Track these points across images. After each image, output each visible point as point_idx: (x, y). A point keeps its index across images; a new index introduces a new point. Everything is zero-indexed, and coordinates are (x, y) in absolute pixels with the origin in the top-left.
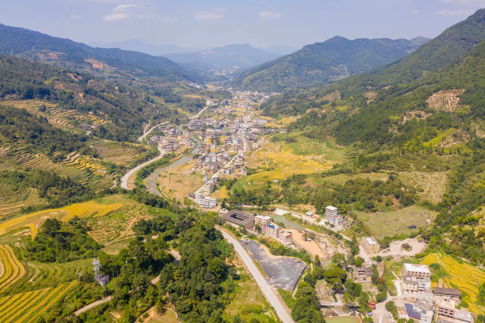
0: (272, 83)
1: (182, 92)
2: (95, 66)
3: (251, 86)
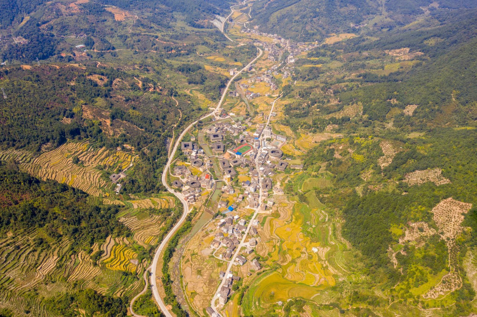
0: (300, 28)
1: (204, 53)
2: (118, 18)
3: (278, 27)
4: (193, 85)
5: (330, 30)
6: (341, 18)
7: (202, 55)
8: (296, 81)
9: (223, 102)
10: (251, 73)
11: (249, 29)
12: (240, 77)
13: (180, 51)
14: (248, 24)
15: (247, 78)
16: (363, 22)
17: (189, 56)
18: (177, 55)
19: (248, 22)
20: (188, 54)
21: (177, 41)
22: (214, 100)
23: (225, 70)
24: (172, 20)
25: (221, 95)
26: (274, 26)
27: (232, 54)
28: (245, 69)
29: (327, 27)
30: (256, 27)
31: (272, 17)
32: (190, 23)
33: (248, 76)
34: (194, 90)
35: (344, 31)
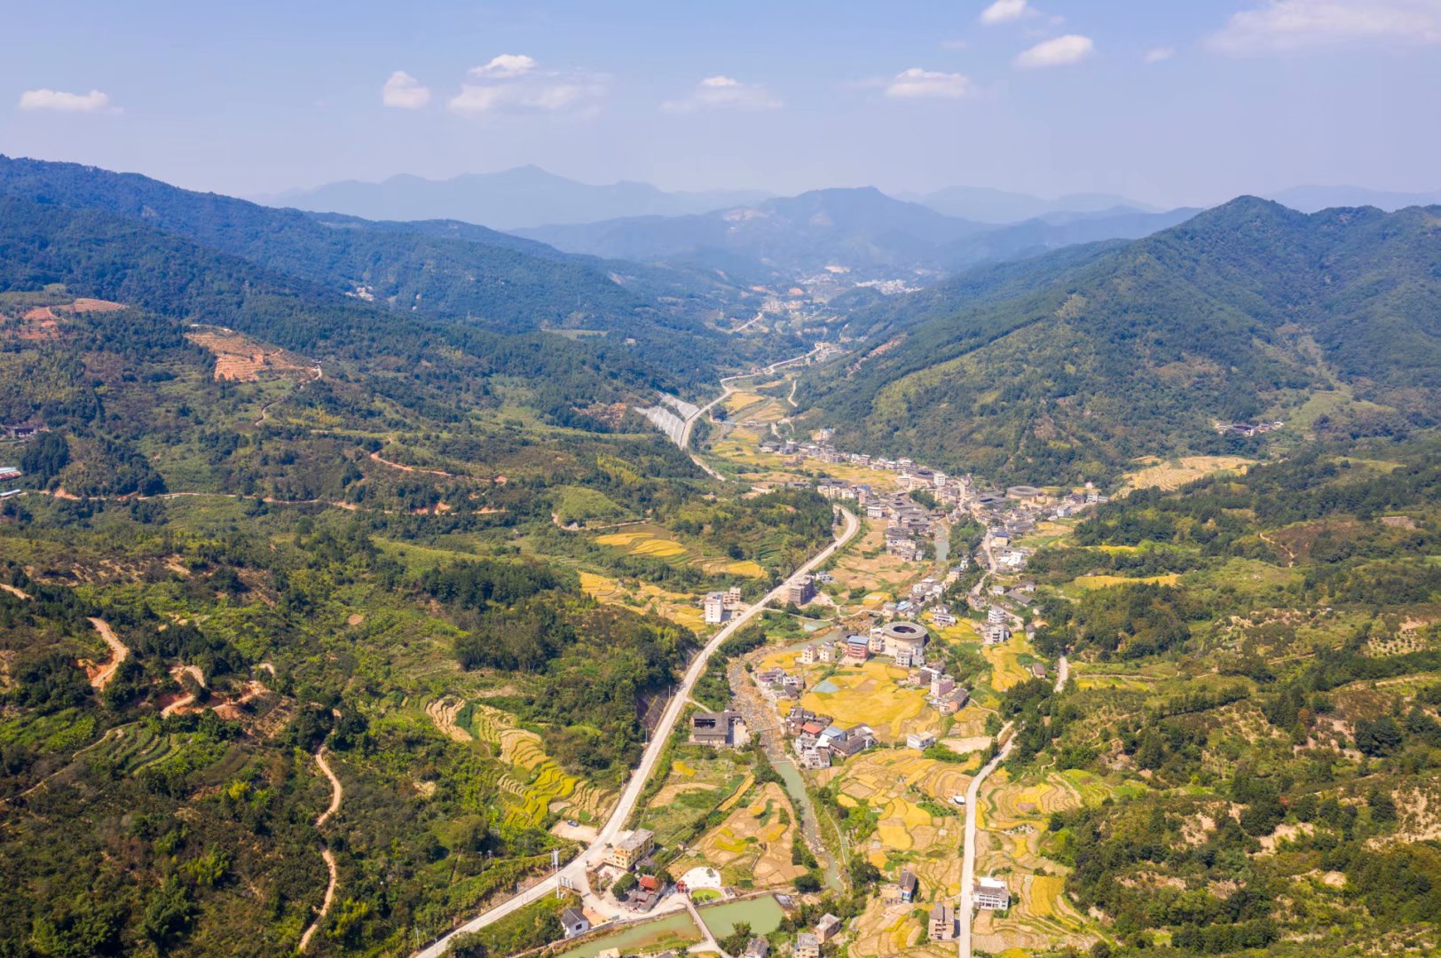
0: (1009, 431)
1: (589, 516)
2: (227, 368)
3: (912, 432)
4: (489, 673)
5: (1135, 441)
6: (1168, 402)
7: (574, 527)
8: (1063, 661)
9: (653, 787)
10: (816, 614)
11: (790, 442)
12: (756, 635)
13: (474, 506)
14: (787, 425)
15: (794, 636)
16: (1265, 416)
17: (515, 531)
18: (455, 526)
19: (787, 421)
20: (509, 523)
21: (469, 465)
22: (598, 773)
23: (678, 596)
24: (483, 402)
25: (647, 738)
26: (897, 429)
27: (717, 523)
28: (782, 593)
29: (1119, 431)
30: (822, 435)
31: (883, 399)
32: (553, 411)
33: (796, 627)
34: (489, 703)
35: (1191, 447)
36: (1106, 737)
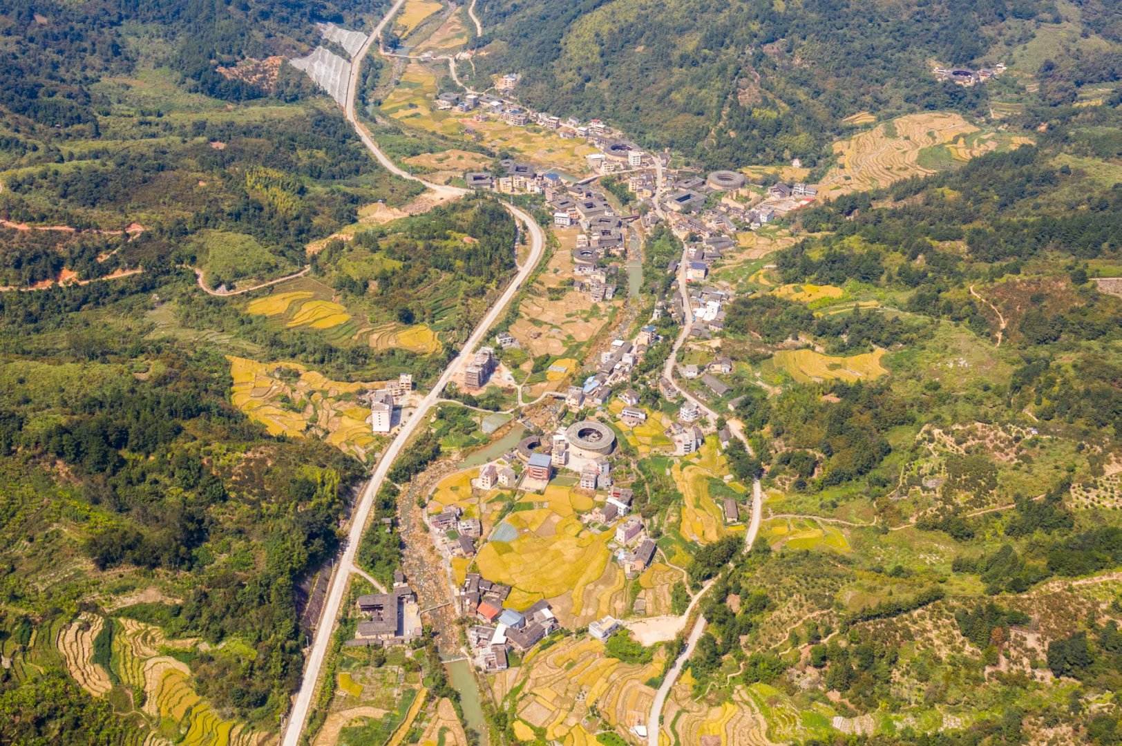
4: (128, 570)
5: (848, 96)
6: (885, 40)
7: (222, 292)
8: (757, 486)
9: (317, 719)
10: (495, 403)
11: (471, 95)
12: (428, 450)
13: (104, 270)
14: (466, 62)
15: (473, 444)
16: (987, 58)
17: (155, 297)
18: (85, 301)
19: (465, 55)
20: (147, 288)
21: (96, 213)
22: (255, 712)
23: (343, 388)
24: (113, 66)
25: (310, 641)
26: (588, 80)
27: (385, 279)
29: (830, 85)
30: (506, 82)
31: (573, 38)
32: (197, 76)
33: (474, 427)
34: (131, 613)
35: (907, 100)
36: (796, 640)
